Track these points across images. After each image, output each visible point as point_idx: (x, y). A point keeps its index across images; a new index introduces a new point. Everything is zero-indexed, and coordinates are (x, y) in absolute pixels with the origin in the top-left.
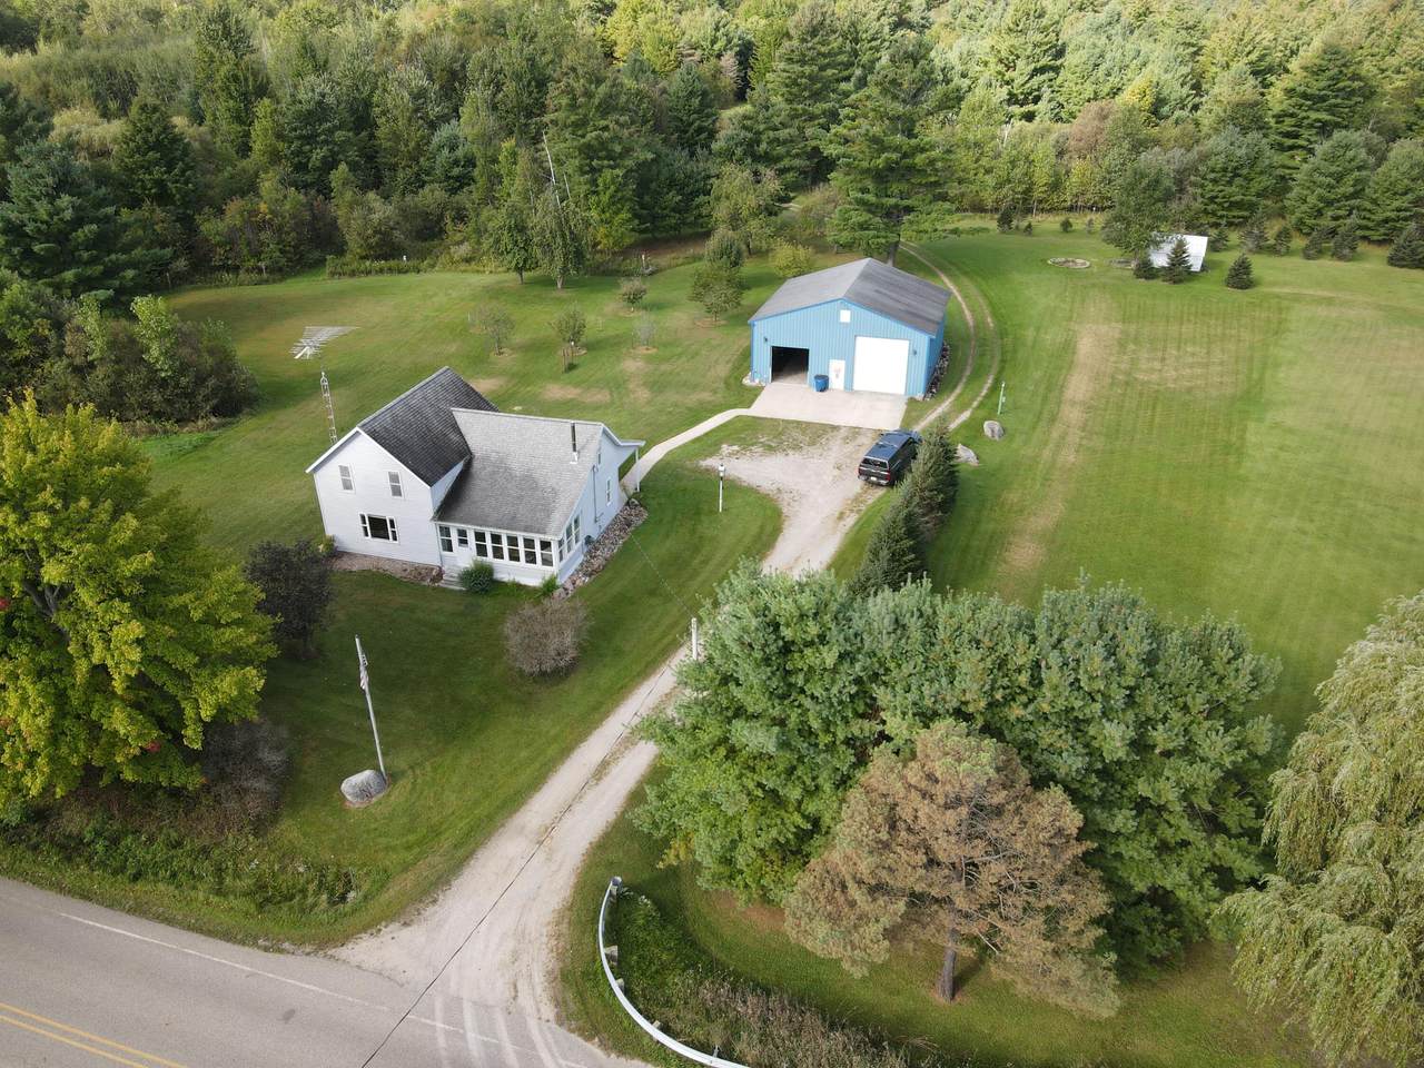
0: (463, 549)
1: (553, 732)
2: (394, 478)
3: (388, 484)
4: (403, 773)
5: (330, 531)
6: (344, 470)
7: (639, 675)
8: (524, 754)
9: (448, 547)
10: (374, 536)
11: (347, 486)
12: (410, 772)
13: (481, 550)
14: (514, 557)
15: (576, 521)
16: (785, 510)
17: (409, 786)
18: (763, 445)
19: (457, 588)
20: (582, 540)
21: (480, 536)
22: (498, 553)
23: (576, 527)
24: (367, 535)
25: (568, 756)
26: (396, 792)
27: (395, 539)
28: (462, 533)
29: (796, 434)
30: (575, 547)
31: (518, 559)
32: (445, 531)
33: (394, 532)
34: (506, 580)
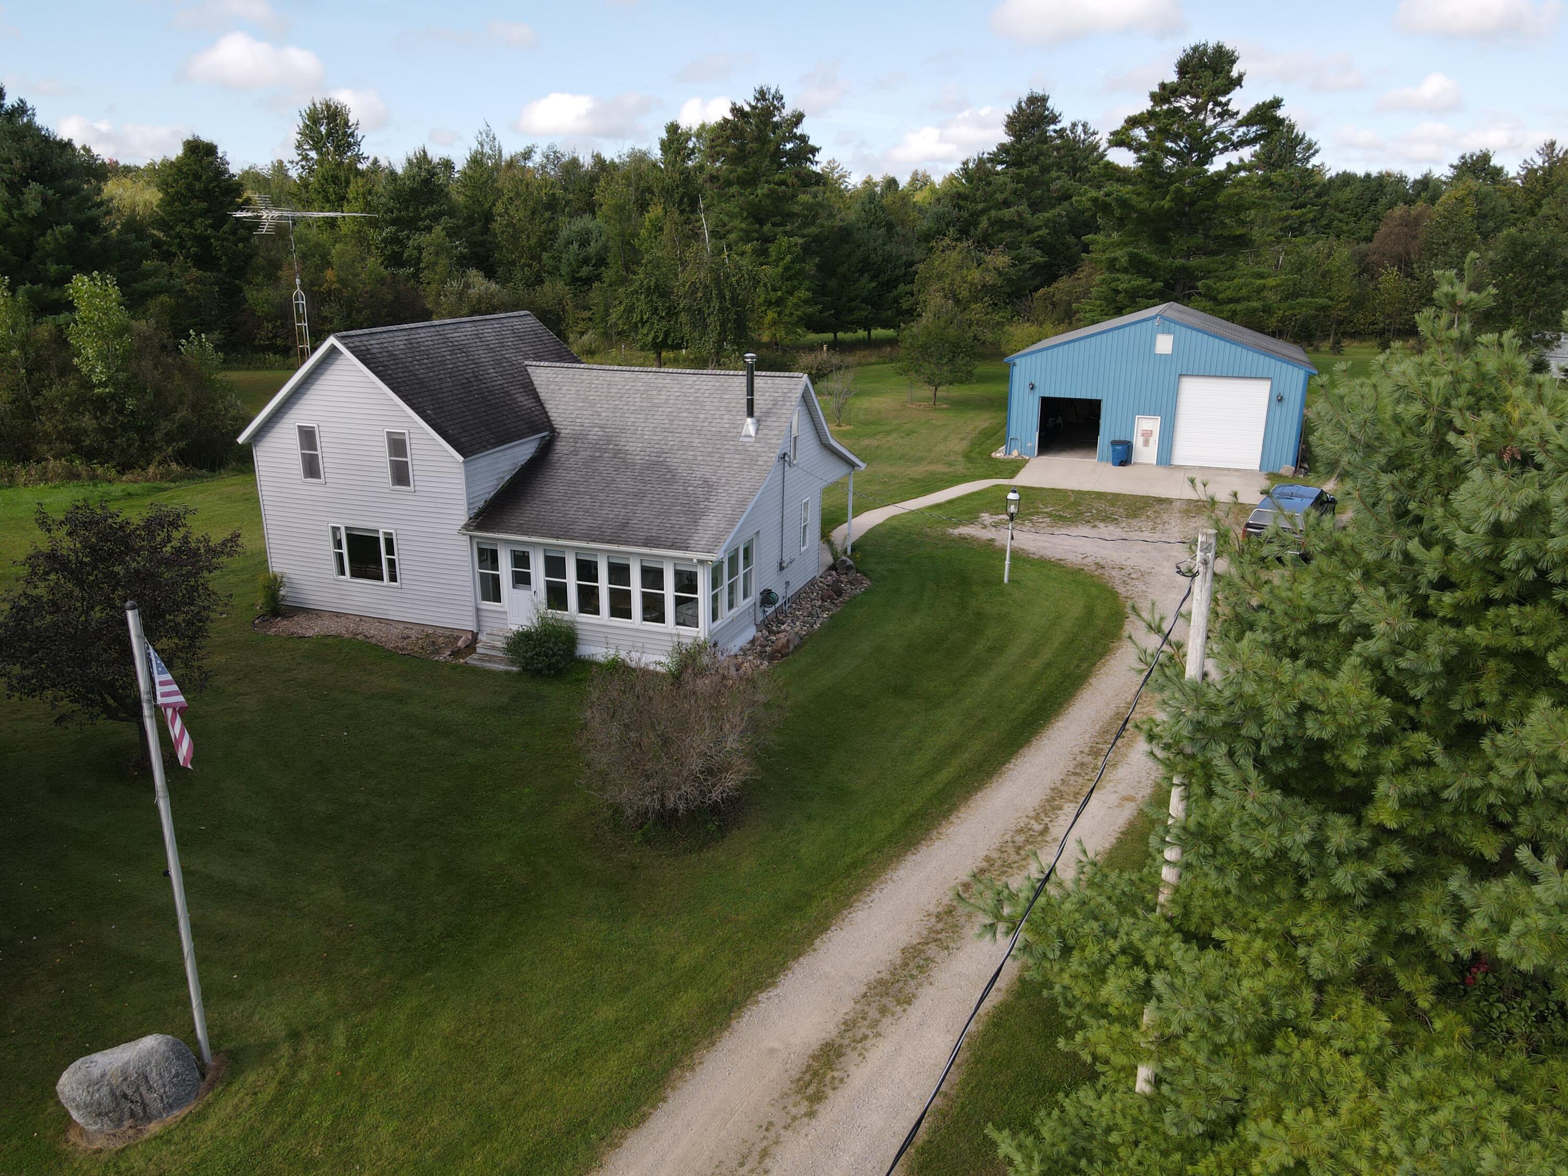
0: (522, 594)
1: (685, 959)
2: (397, 445)
3: (383, 458)
4: (267, 1049)
5: (278, 564)
6: (308, 436)
7: (890, 839)
8: (606, 1013)
9: (491, 590)
10: (355, 574)
11: (312, 468)
12: (285, 1050)
13: (556, 596)
14: (620, 607)
15: (747, 551)
16: (1121, 589)
17: (271, 1089)
18: (1050, 515)
19: (502, 667)
20: (755, 596)
21: (555, 566)
22: (588, 601)
23: (747, 564)
24: (343, 573)
25: (725, 1024)
26: (225, 1107)
27: (393, 578)
28: (521, 560)
29: (1102, 505)
30: (742, 604)
31: (627, 614)
32: (488, 557)
33: (392, 563)
34: (600, 658)
